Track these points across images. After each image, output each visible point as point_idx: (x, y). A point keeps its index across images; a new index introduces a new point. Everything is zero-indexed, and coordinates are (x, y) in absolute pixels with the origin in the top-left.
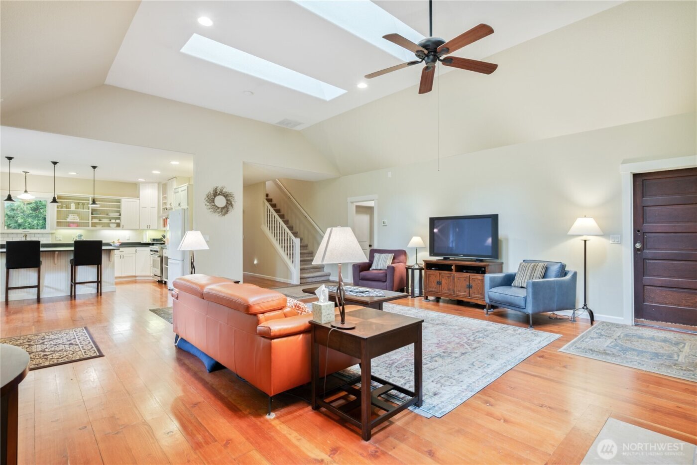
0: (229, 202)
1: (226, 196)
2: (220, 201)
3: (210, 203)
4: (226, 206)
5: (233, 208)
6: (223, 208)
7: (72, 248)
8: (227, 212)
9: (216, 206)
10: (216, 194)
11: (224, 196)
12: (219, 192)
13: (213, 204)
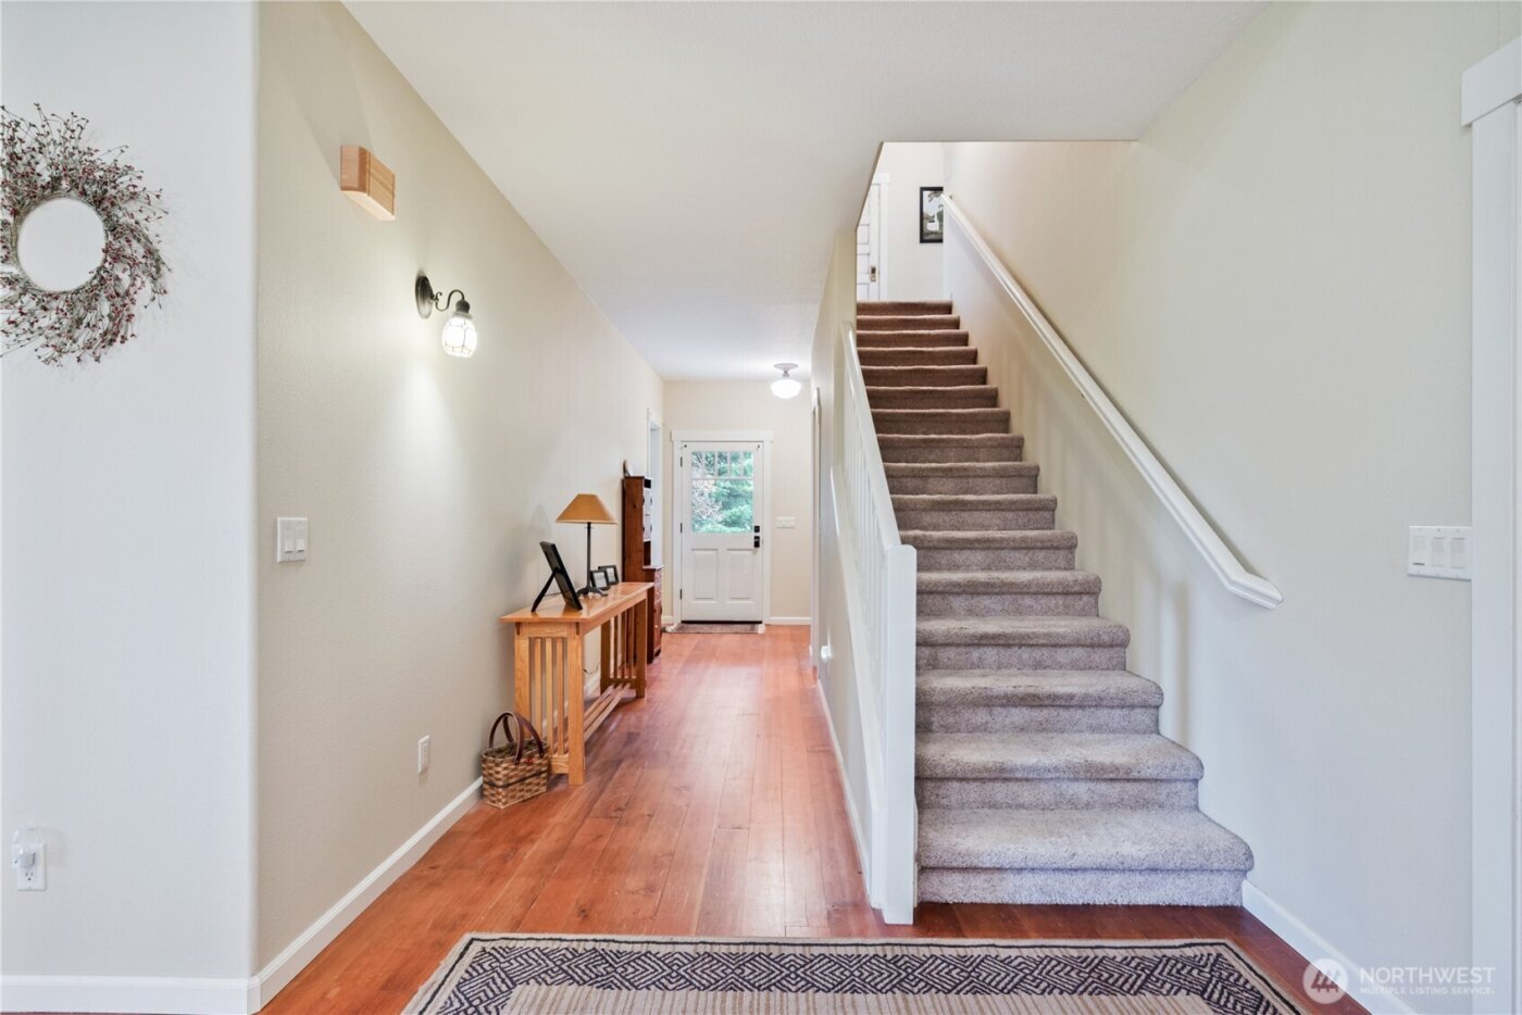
0: (133, 248)
2: (63, 246)
4: (104, 279)
5: (159, 291)
6: (85, 296)
8: (116, 321)
11: (87, 196)
12: (48, 175)
13: (11, 271)
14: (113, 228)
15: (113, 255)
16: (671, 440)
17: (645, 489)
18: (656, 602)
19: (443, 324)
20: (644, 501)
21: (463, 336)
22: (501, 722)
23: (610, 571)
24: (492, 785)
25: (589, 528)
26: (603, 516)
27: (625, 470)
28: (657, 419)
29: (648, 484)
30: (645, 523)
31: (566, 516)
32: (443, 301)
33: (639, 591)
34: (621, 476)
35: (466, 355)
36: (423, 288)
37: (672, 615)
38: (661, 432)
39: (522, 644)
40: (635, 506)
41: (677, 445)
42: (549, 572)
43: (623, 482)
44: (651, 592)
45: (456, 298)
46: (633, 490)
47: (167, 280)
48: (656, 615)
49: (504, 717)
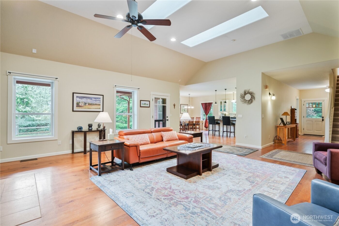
0: (253, 97)
1: (251, 94)
2: (248, 97)
3: (242, 99)
4: (251, 99)
5: (255, 100)
6: (249, 100)
7: (222, 119)
8: (252, 102)
9: (246, 100)
10: (245, 94)
11: (250, 94)
12: (247, 93)
13: (244, 99)
14: (251, 96)
15: (251, 97)
16: (301, 101)
17: (295, 110)
18: (297, 129)
19: (271, 97)
20: (295, 112)
21: (274, 98)
22: (276, 137)
23: (289, 122)
24: (275, 142)
25: (286, 116)
26: (288, 115)
27: (291, 107)
28: (298, 98)
29: (296, 110)
30: (295, 116)
31: (283, 114)
32: (271, 95)
33: (294, 125)
34: (291, 108)
35: (274, 99)
36: (270, 94)
37: (301, 133)
38: (299, 100)
39: (278, 129)
40: (293, 113)
41: (303, 102)
42: (281, 122)
43: (291, 109)
44: (296, 126)
45: (273, 94)
46: (293, 111)
47: (255, 99)
48: (298, 131)
49: (276, 136)
